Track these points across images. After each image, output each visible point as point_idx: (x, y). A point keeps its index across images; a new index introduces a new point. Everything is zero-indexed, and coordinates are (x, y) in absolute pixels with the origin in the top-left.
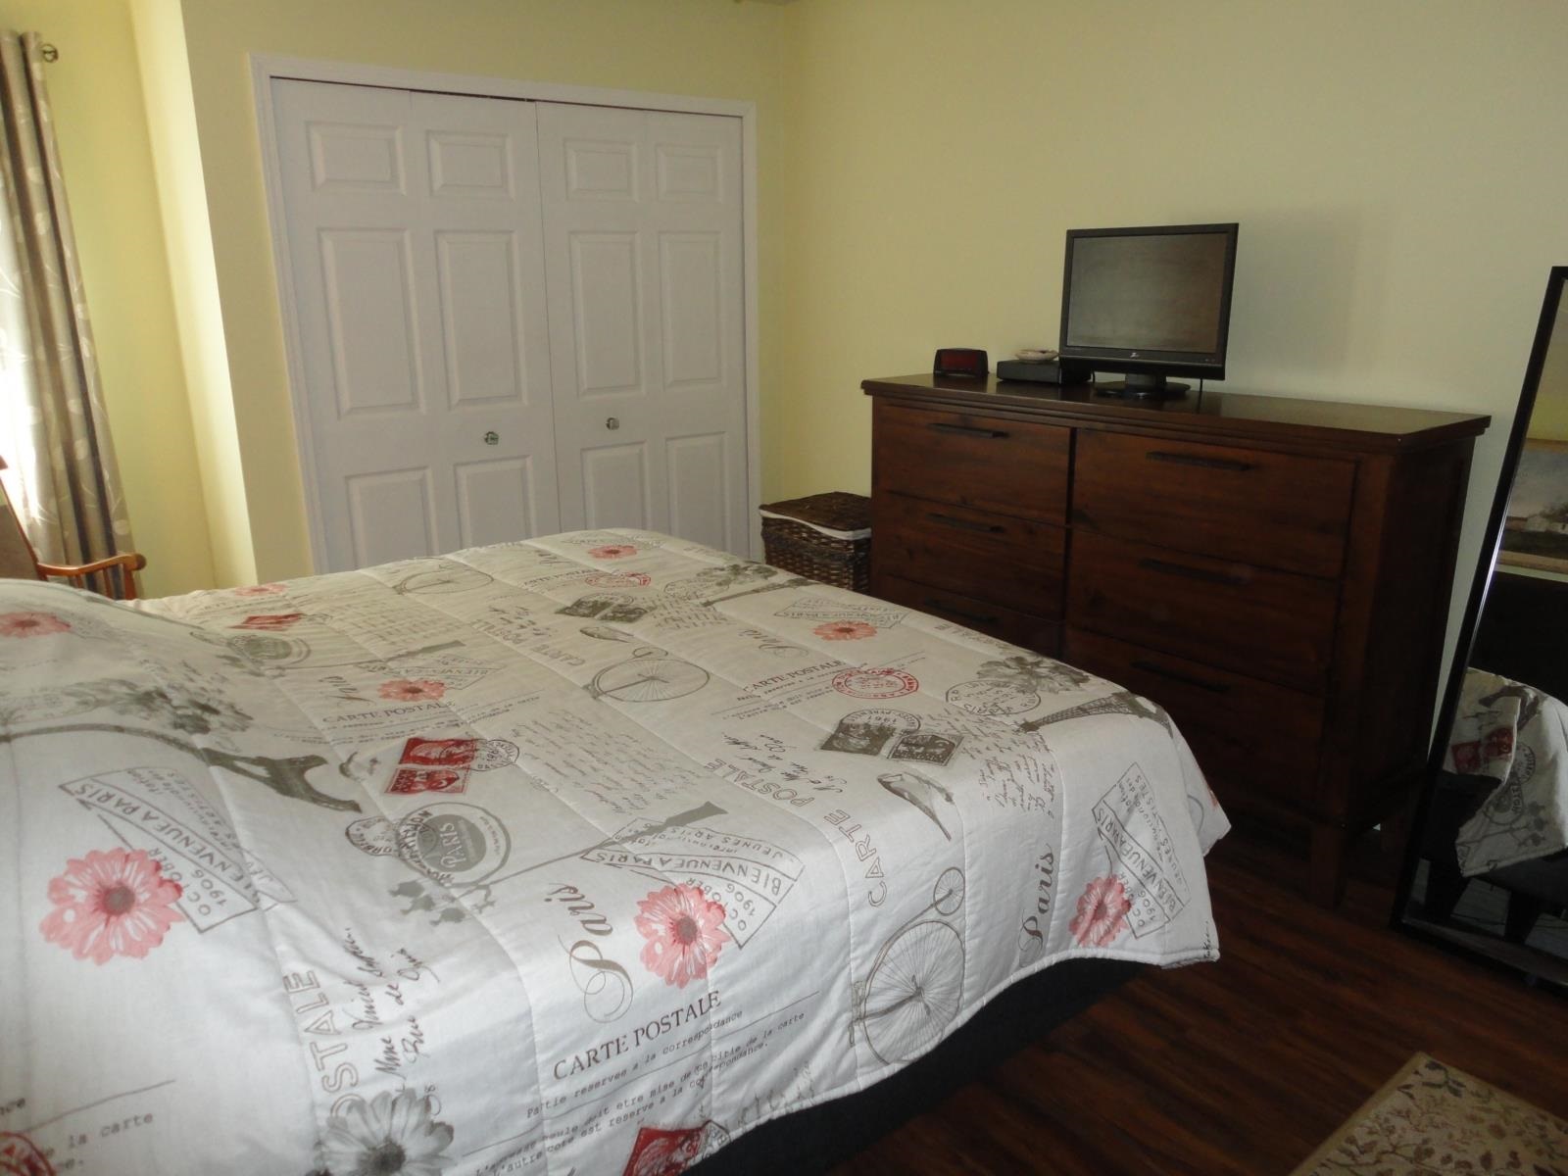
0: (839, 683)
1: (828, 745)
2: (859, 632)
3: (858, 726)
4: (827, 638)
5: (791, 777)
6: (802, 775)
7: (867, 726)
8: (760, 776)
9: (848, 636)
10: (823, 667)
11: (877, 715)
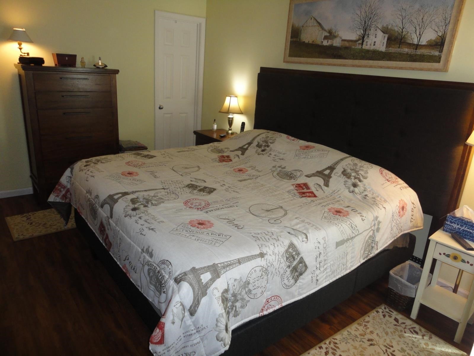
0: (208, 205)
1: (215, 189)
2: (195, 223)
3: (206, 192)
4: (209, 222)
5: (224, 185)
6: (222, 184)
7: (204, 192)
8: (231, 186)
9: (200, 222)
10: (212, 210)
11: (200, 194)
